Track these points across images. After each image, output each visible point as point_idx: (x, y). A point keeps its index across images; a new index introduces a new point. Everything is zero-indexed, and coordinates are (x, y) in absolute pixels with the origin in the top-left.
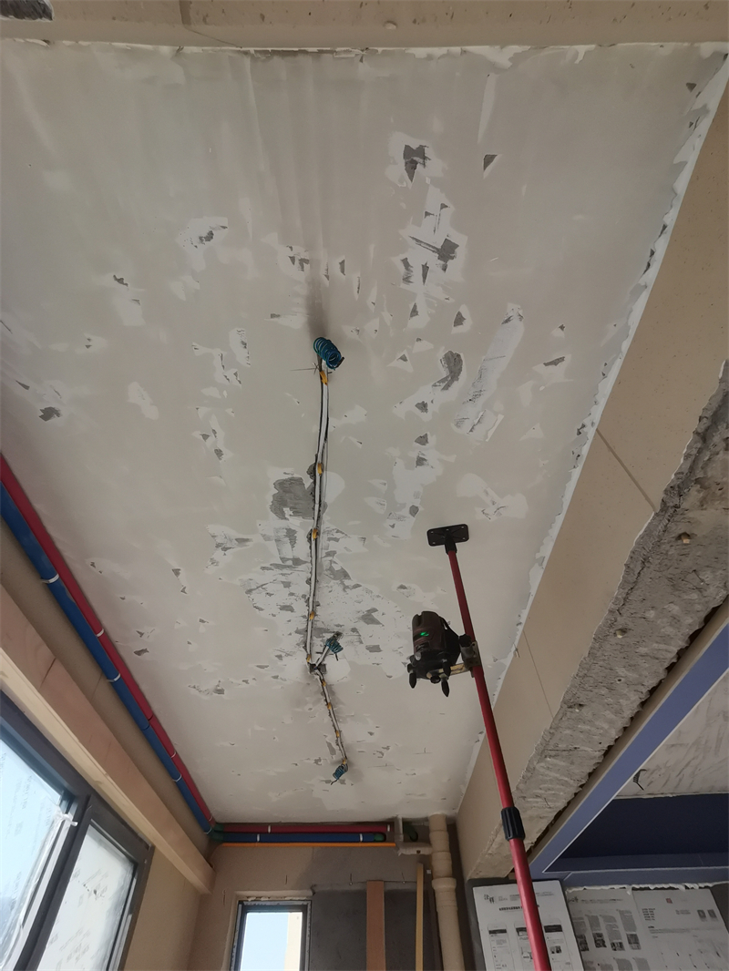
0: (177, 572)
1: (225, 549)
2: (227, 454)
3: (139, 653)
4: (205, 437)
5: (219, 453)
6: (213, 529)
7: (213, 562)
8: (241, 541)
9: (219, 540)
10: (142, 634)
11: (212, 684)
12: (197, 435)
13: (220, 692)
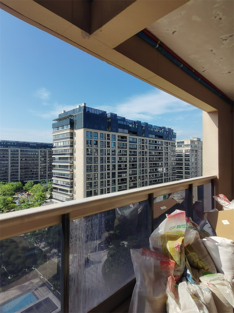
0: (212, 51)
1: (226, 40)
2: (223, 18)
3: (203, 72)
4: (215, 17)
5: (220, 19)
6: (221, 37)
7: (223, 44)
8: (231, 36)
9: (224, 39)
10: (203, 67)
11: (227, 71)
12: (213, 18)
13: (230, 72)
